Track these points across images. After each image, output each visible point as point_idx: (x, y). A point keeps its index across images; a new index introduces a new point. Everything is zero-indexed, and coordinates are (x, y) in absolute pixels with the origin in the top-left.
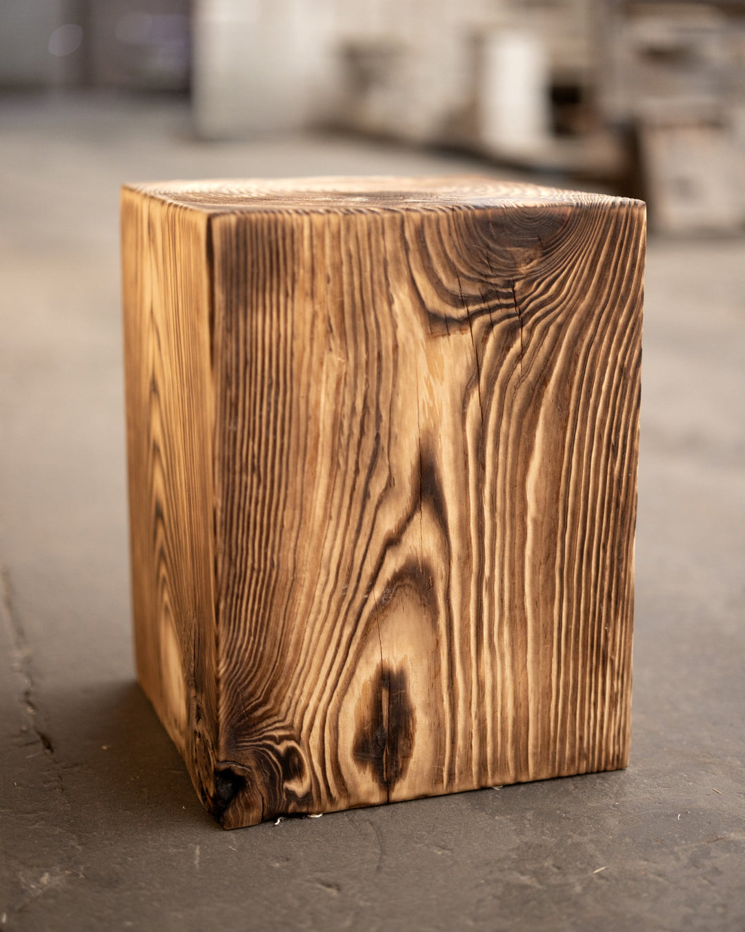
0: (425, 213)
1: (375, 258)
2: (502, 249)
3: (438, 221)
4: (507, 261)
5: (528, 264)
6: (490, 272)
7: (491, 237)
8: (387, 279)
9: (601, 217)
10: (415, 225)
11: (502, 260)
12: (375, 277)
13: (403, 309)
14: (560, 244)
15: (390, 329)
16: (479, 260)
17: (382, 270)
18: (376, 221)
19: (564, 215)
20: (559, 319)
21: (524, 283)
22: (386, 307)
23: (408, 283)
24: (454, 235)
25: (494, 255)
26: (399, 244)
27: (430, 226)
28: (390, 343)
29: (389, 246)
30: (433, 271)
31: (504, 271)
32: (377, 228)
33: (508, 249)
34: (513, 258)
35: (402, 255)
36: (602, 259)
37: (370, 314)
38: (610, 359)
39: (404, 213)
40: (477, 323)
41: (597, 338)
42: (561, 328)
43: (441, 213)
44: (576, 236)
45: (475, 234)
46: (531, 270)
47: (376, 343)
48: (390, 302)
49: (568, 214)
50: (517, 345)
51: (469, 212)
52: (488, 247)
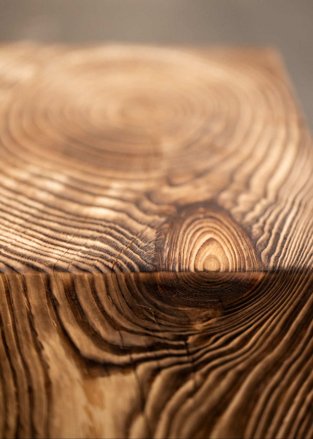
0: (76, 273)
1: (17, 312)
2: (172, 307)
3: (92, 282)
4: (178, 319)
5: (204, 321)
6: (157, 327)
7: (160, 298)
8: (33, 329)
9: (303, 282)
10: (64, 284)
11: (173, 318)
12: (19, 327)
13: (55, 354)
14: (247, 305)
15: (40, 370)
16: (144, 317)
17: (26, 322)
18: (15, 280)
19: (254, 280)
20: (240, 367)
21: (199, 338)
22: (34, 353)
23: (59, 333)
24: (114, 295)
25: (163, 314)
26: (46, 301)
27: (83, 285)
28: (42, 379)
29: (34, 301)
30: (89, 324)
31: (174, 327)
32: (17, 286)
33: (180, 309)
34: (187, 317)
35: (49, 310)
36: (299, 318)
37: (16, 358)
38: (298, 399)
39: (50, 272)
40: (141, 368)
41: (284, 383)
42: (241, 375)
43: (96, 273)
44: (268, 298)
45: (139, 294)
46: (208, 327)
47: (25, 379)
48: (39, 348)
49: (259, 279)
50: (189, 385)
51: (132, 275)
52: (155, 305)
